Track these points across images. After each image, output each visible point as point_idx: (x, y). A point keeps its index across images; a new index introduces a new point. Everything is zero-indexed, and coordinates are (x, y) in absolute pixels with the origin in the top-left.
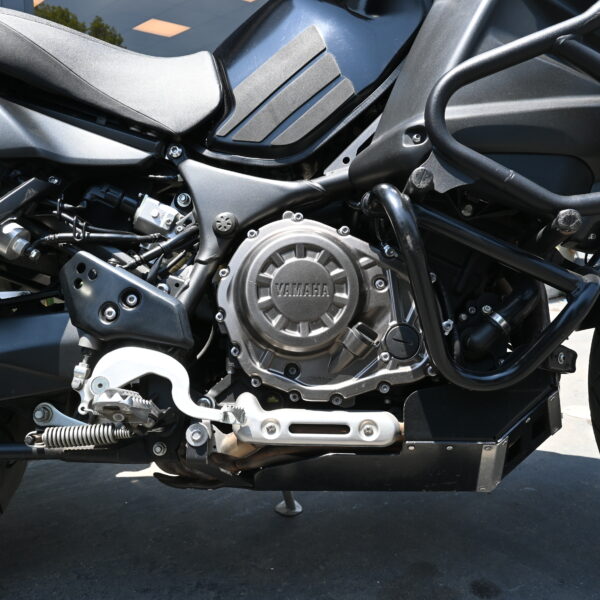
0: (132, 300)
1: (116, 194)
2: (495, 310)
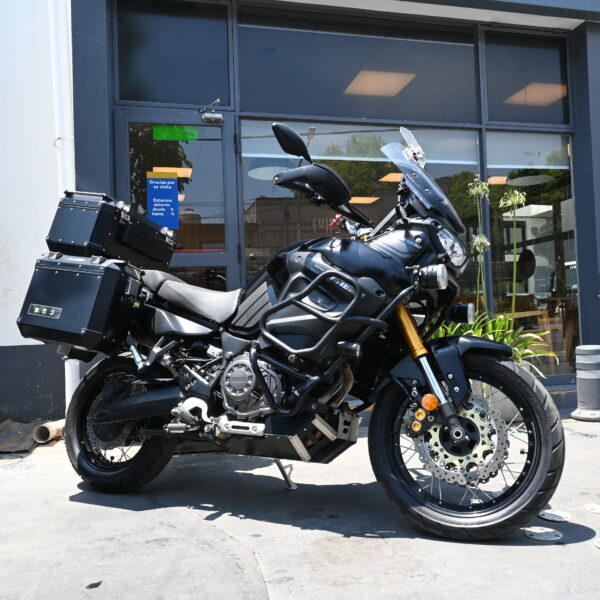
0: (195, 382)
1: (201, 344)
2: (296, 389)
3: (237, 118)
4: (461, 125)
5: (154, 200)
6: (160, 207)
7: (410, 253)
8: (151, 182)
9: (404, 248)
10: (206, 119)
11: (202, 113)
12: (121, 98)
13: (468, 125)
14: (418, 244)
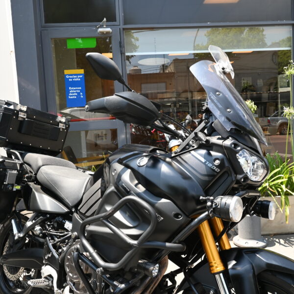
0: (51, 254)
1: (61, 219)
3: (122, 29)
4: (279, 22)
5: (70, 88)
6: (74, 93)
7: (208, 175)
8: (67, 77)
9: (203, 170)
10: (100, 32)
11: (98, 28)
12: (46, 22)
13: (285, 22)
14: (217, 166)
